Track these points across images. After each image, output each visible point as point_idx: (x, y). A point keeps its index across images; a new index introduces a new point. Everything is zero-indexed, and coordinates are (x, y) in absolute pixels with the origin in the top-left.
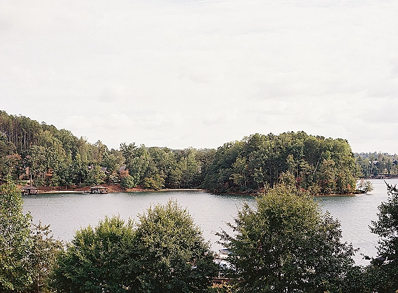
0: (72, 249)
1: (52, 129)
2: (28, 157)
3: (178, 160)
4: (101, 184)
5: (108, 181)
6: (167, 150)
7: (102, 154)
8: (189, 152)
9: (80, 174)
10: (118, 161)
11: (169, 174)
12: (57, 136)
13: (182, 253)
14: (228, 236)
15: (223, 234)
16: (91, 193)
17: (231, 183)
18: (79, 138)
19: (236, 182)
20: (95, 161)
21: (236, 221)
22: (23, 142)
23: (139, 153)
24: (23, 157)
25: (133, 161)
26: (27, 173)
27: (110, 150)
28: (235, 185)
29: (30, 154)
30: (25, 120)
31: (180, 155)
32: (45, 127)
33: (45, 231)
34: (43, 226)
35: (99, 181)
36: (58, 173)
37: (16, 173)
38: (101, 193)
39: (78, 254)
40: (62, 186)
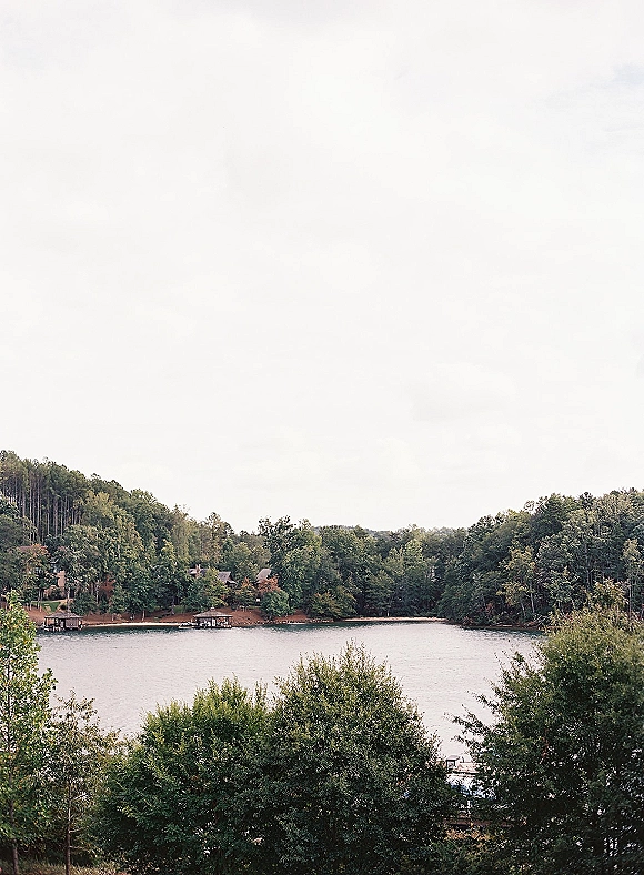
0: (139, 754)
1: (113, 489)
2: (62, 549)
3: (385, 553)
4: (219, 607)
5: (232, 602)
6: (360, 533)
7: (220, 543)
8: (409, 535)
9: (172, 587)
10: (255, 558)
11: (365, 586)
12: (124, 506)
13: (374, 765)
14: (480, 725)
15: (470, 721)
16: (197, 628)
17: (500, 604)
18: (172, 508)
19: (511, 602)
20: (205, 557)
21: (498, 692)
22: (52, 517)
23: (300, 538)
24: (52, 550)
25: (288, 557)
26: (61, 583)
27: (237, 533)
28: (509, 609)
29: (68, 543)
30: (55, 470)
31: (389, 544)
32: (99, 486)
33: (83, 713)
34: (79, 701)
35: (214, 600)
36: (125, 585)
37: (38, 583)
38: (218, 627)
39: (151, 764)
40: (135, 611)
